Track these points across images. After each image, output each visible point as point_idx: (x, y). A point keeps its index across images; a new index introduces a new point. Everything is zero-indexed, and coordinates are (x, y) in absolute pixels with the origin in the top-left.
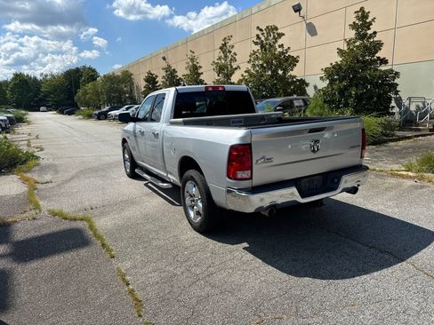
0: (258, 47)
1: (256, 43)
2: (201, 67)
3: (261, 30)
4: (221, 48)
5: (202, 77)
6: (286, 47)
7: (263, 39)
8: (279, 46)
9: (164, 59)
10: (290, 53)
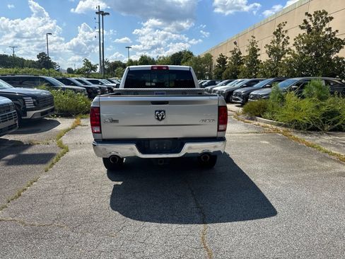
0: (305, 31)
1: (302, 28)
2: (259, 50)
3: (310, 15)
4: (275, 33)
5: (259, 58)
6: (333, 30)
7: (310, 23)
8: (327, 30)
9: (235, 43)
10: (338, 36)
